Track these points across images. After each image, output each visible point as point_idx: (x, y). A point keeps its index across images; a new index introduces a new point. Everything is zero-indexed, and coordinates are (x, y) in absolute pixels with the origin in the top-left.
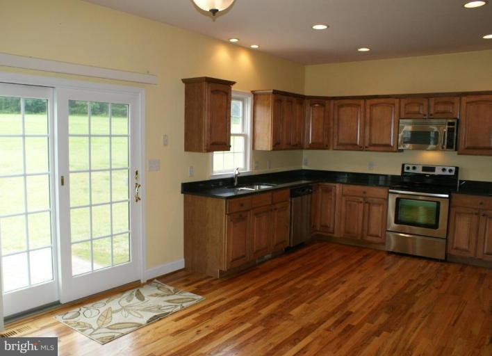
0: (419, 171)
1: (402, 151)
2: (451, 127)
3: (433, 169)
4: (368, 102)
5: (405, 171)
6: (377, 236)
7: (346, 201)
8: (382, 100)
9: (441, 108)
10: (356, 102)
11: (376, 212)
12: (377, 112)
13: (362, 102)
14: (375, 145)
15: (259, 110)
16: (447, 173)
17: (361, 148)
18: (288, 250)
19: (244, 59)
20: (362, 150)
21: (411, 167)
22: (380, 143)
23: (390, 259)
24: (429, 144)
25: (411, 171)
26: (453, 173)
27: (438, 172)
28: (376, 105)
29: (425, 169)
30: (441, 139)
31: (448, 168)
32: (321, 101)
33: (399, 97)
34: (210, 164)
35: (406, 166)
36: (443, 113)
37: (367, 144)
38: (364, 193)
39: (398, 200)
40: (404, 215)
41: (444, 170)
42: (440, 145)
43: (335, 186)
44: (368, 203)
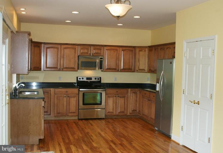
0: (85, 80)
2: (101, 60)
3: (90, 79)
4: (63, 46)
5: (79, 80)
6: (74, 113)
7: (57, 97)
8: (70, 46)
9: (96, 51)
11: (73, 101)
12: (67, 52)
13: (59, 46)
14: (67, 68)
20: (60, 71)
21: (81, 78)
22: (69, 67)
25: (81, 80)
26: (99, 80)
27: (93, 80)
28: (67, 48)
29: (87, 79)
30: (97, 65)
31: (97, 78)
32: (37, 45)
33: (78, 45)
35: (79, 78)
37: (62, 67)
38: (67, 92)
39: (83, 94)
41: (96, 79)
42: (97, 68)
43: (51, 90)
44: (68, 97)
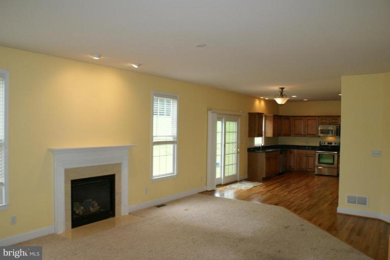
0: (326, 144)
1: (319, 137)
3: (331, 143)
4: (307, 118)
6: (311, 169)
7: (299, 156)
8: (312, 118)
9: (333, 121)
10: (301, 118)
11: (311, 159)
12: (310, 122)
13: (304, 118)
14: (309, 135)
15: (267, 122)
16: (336, 145)
17: (305, 136)
18: (280, 174)
19: (263, 103)
22: (311, 134)
23: (316, 177)
24: (329, 134)
25: (323, 144)
26: (339, 145)
27: (333, 144)
28: (309, 119)
29: (328, 143)
30: (334, 132)
31: (337, 143)
32: (288, 118)
33: (318, 117)
34: (253, 141)
35: (321, 143)
36: (335, 123)
37: (306, 134)
39: (319, 155)
40: (322, 161)
41: (335, 143)
42: (333, 135)
43: (294, 151)
44: (308, 156)
